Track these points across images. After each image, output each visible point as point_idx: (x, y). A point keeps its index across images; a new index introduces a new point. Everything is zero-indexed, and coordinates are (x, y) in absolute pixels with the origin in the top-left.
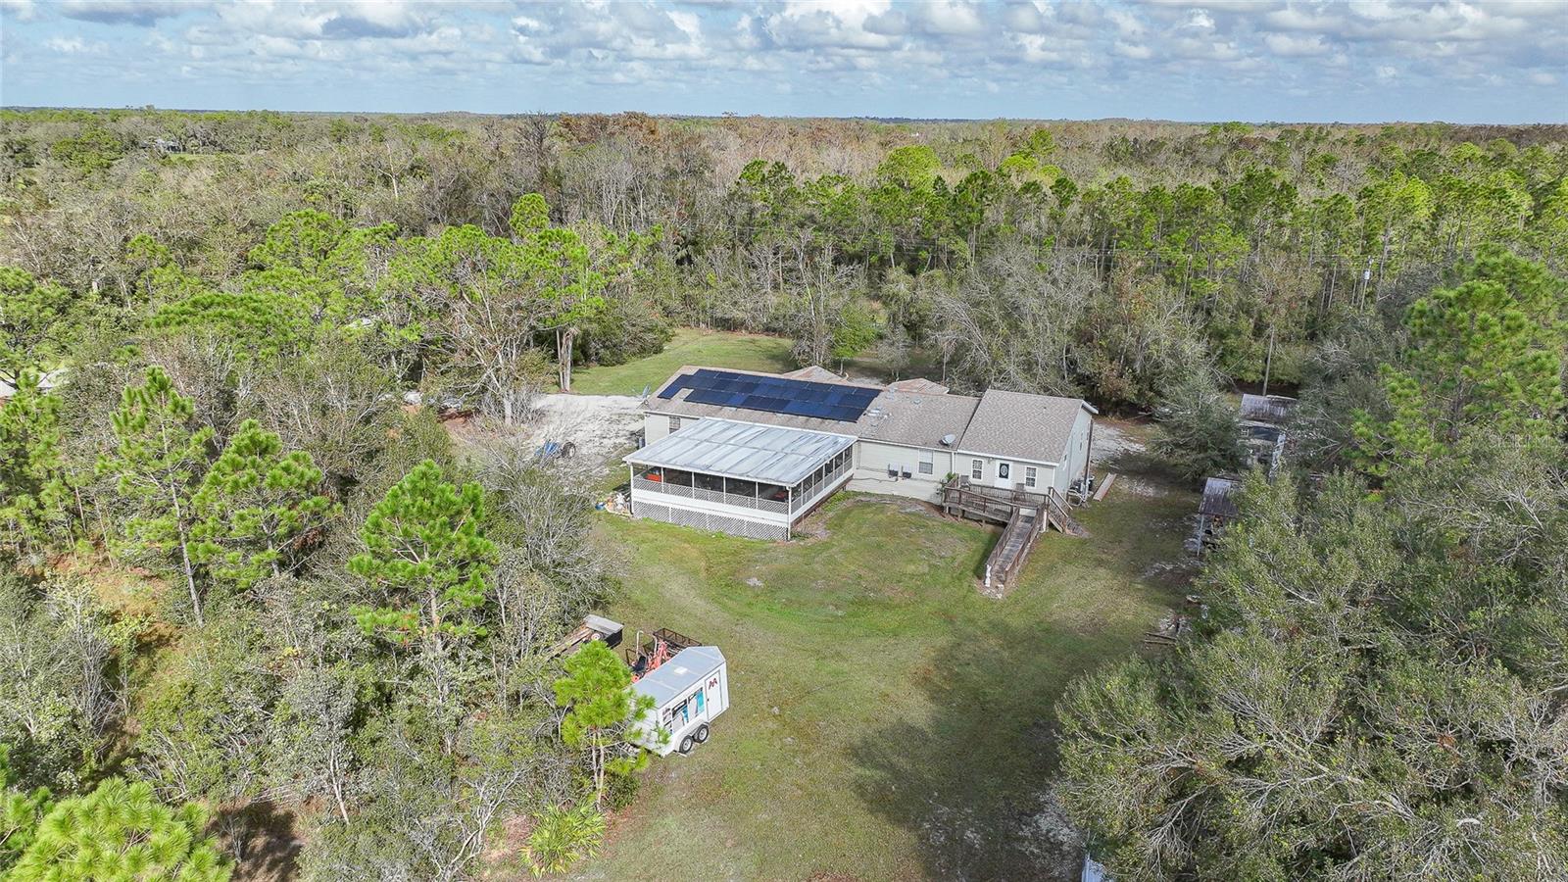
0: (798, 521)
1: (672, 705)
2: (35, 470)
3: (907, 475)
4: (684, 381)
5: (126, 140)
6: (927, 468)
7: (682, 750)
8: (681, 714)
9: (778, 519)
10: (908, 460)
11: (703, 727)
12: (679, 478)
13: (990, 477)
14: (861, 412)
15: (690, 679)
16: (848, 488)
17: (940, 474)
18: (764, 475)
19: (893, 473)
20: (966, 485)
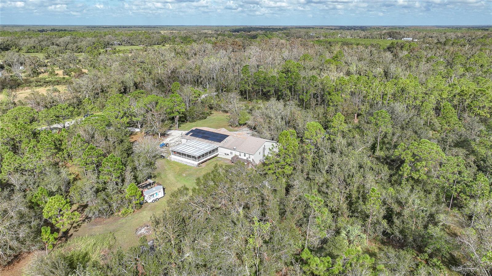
0: (199, 164)
1: (150, 194)
2: (63, 147)
3: (228, 155)
4: (192, 131)
5: (106, 43)
6: (231, 153)
7: (152, 202)
8: (152, 196)
9: (196, 163)
10: (228, 151)
11: (157, 199)
12: (179, 154)
13: (242, 157)
14: (222, 140)
15: (155, 191)
16: (218, 156)
17: (233, 155)
18: (194, 154)
19: (226, 154)
20: (238, 158)
